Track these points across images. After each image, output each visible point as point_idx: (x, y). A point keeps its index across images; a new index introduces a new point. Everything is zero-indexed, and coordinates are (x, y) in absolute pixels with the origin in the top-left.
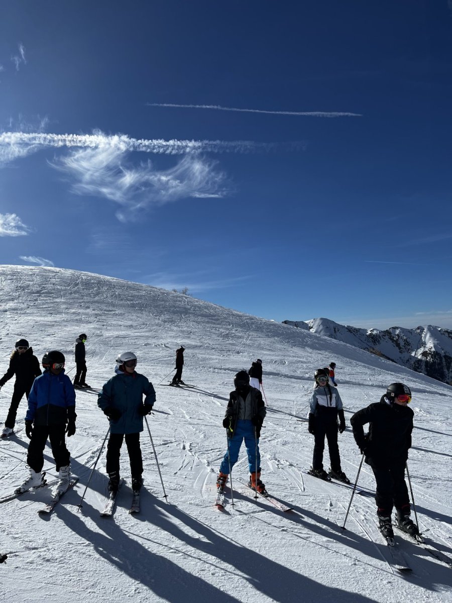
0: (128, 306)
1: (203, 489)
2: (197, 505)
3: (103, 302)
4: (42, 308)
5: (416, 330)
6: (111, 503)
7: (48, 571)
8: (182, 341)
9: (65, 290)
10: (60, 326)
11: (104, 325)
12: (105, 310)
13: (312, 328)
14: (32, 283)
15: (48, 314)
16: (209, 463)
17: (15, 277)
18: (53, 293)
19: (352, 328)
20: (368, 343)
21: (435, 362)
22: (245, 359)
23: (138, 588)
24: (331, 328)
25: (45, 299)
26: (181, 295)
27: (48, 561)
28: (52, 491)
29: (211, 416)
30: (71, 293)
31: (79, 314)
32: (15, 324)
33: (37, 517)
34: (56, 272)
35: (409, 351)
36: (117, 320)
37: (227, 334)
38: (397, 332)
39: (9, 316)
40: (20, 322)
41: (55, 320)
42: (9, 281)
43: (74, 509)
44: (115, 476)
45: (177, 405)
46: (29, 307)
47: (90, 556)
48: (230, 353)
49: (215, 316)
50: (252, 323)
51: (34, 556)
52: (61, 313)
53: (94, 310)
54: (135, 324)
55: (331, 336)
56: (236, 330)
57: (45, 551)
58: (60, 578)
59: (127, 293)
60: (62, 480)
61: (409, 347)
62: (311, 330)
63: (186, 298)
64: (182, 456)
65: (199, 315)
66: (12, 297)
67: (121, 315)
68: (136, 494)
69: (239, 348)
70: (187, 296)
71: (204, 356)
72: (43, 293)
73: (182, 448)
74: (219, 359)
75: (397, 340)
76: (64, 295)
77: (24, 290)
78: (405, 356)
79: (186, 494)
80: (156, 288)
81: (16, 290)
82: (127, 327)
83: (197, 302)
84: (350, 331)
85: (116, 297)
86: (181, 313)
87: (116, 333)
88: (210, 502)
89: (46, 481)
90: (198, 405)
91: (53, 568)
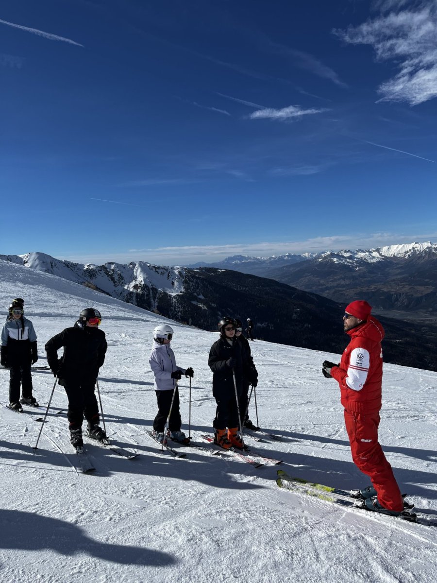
5: (129, 265)
13: (27, 262)
19: (69, 263)
20: (85, 278)
21: (144, 294)
24: (48, 263)
35: (123, 284)
38: (113, 267)
55: (47, 271)
61: (122, 281)
62: (26, 265)
75: (113, 274)
78: (119, 289)
84: (67, 266)
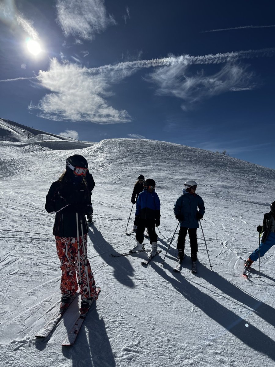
0: (188, 161)
1: (235, 267)
2: (230, 275)
3: (173, 159)
4: (140, 162)
6: (179, 265)
7: (147, 291)
8: (221, 183)
9: (152, 152)
10: (150, 172)
11: (174, 172)
12: (175, 164)
14: (135, 148)
15: (143, 165)
16: (238, 254)
17: (126, 145)
18: (146, 154)
22: (265, 197)
23: (195, 309)
25: (142, 157)
26: (222, 155)
27: (147, 286)
28: (148, 254)
29: (240, 229)
30: (156, 154)
31: (160, 166)
32: (127, 170)
33: (141, 266)
34: (148, 142)
36: (182, 170)
37: (252, 180)
39: (124, 166)
40: (129, 169)
41: (147, 169)
42: (123, 147)
43: (160, 265)
44: (182, 251)
45: (218, 220)
46: (133, 162)
47: (169, 288)
48: (254, 192)
49: (244, 168)
50: (271, 174)
51: (140, 283)
52: (150, 165)
53: (168, 163)
54: (192, 172)
56: (259, 178)
57: (145, 281)
58: (153, 295)
59: (187, 153)
60: (153, 249)
63: (225, 156)
64: (221, 248)
65: (233, 168)
66: (125, 156)
67: (184, 166)
68: (194, 263)
69: (260, 189)
70: (226, 156)
71: (236, 193)
72: (141, 154)
73: (221, 244)
74: (246, 196)
76: (152, 155)
77: (131, 152)
79: (224, 268)
80: (206, 151)
81: (127, 152)
82: (187, 173)
83: (232, 159)
85: (181, 156)
86: (221, 166)
87: (180, 177)
88: (239, 275)
89: (144, 249)
90: (231, 222)
91: (150, 290)
